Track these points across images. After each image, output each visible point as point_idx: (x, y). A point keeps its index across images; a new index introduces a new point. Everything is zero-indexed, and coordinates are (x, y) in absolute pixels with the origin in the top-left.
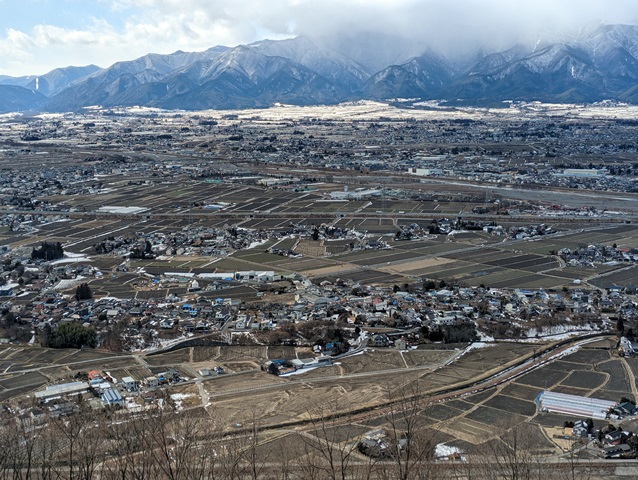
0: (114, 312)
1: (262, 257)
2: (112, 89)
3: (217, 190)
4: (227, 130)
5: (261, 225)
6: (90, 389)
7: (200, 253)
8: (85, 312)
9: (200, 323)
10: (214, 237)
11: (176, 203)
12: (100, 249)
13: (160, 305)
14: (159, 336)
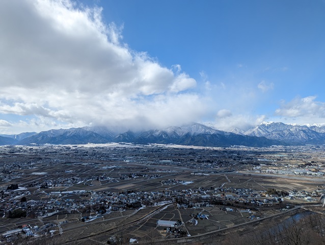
0: (33, 205)
1: (81, 186)
2: (40, 139)
3: (70, 167)
4: (74, 150)
5: (82, 177)
6: (23, 231)
7: (62, 186)
8: (24, 206)
9: (61, 207)
10: (68, 180)
11: (57, 171)
12: (31, 185)
13: (49, 202)
14: (47, 212)
